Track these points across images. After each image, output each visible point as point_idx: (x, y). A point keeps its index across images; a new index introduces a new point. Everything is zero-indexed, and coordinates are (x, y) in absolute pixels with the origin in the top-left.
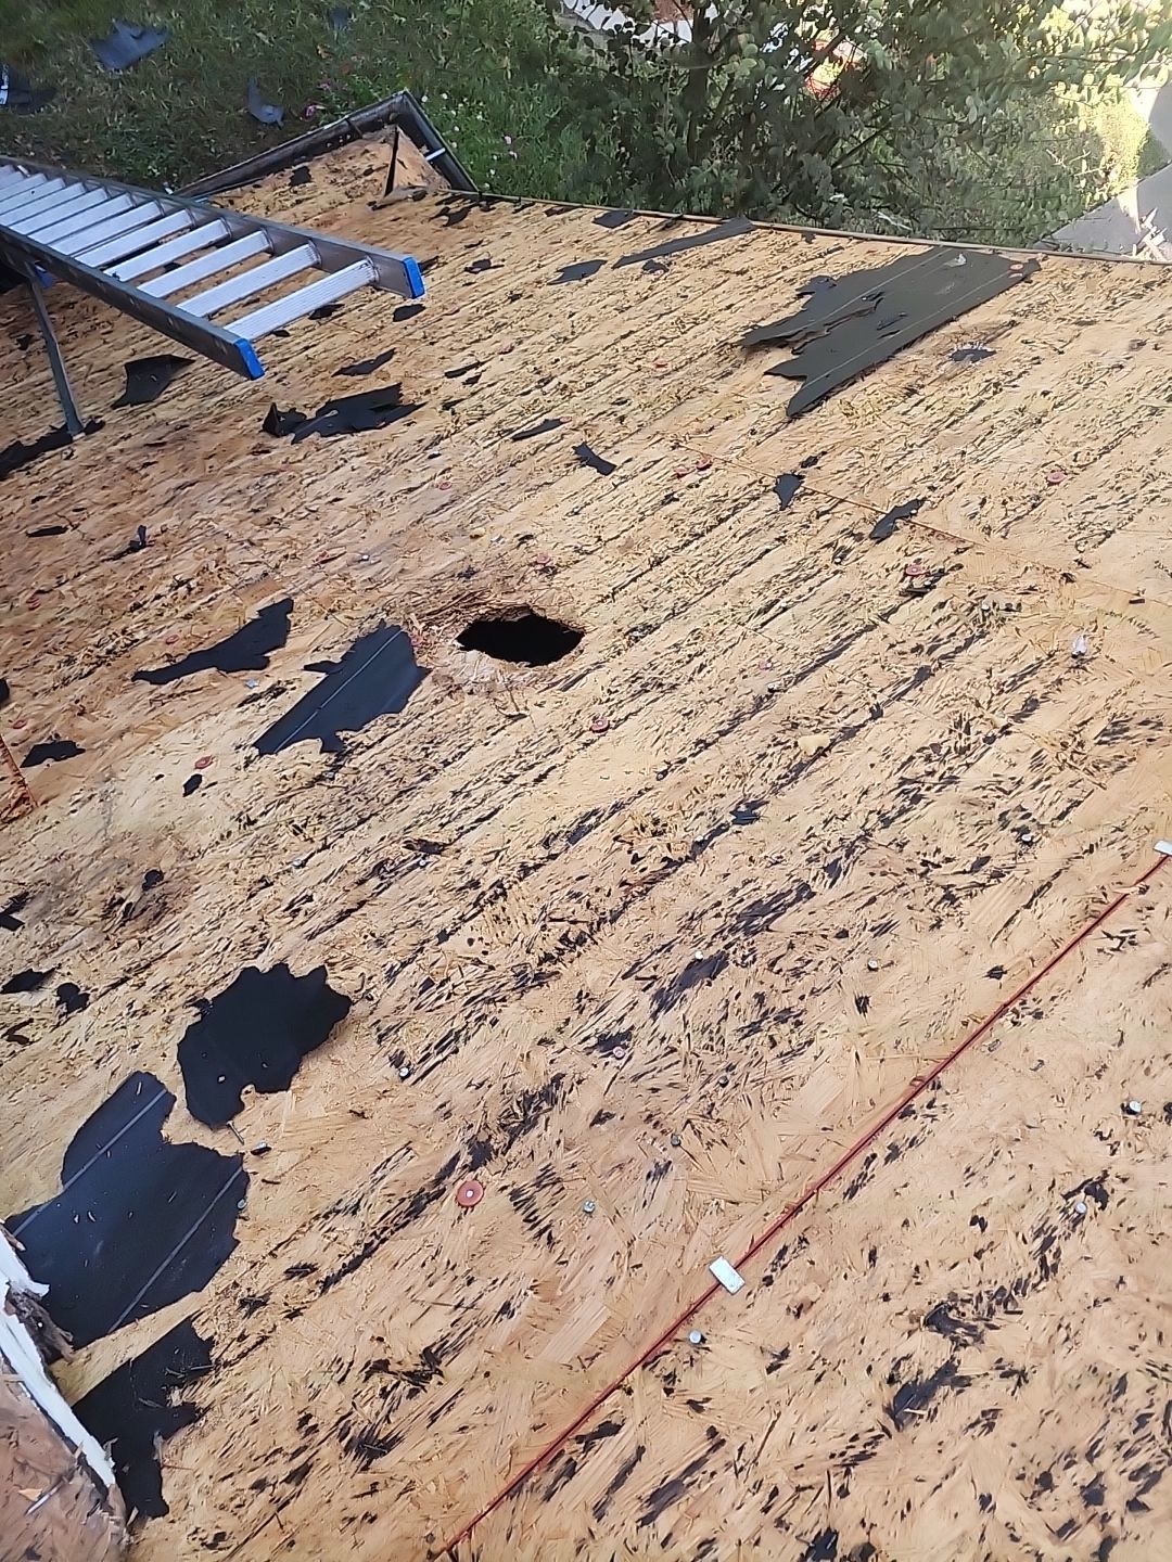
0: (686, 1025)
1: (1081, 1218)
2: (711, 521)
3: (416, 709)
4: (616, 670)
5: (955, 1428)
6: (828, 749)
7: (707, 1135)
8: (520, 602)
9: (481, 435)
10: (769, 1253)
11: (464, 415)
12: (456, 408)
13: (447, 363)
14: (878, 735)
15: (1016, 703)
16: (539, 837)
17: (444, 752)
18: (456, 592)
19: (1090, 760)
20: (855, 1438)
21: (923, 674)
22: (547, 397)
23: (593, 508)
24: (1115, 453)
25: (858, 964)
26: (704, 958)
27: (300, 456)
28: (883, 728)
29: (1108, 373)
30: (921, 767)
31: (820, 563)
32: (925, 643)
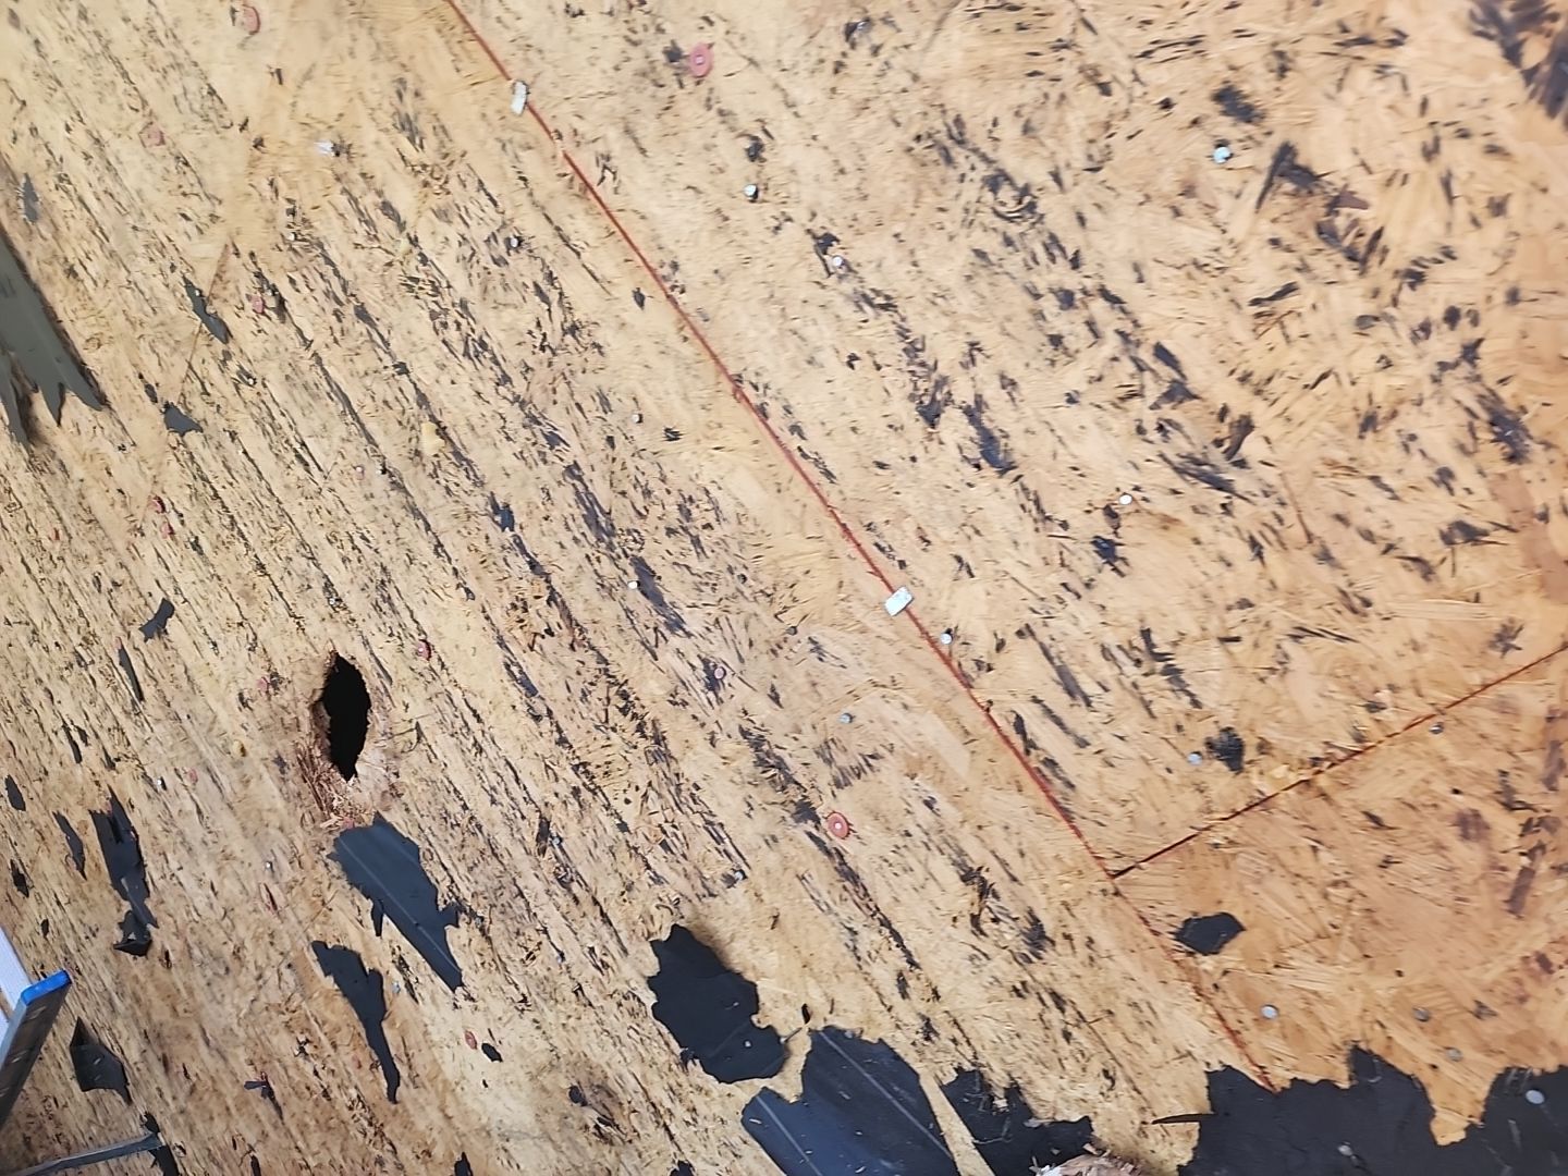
0: (695, 606)
1: (845, 263)
2: (216, 506)
3: (415, 831)
4: (370, 627)
5: (1015, 415)
6: (438, 423)
7: (787, 601)
8: (308, 713)
9: (139, 733)
10: (880, 559)
11: (121, 749)
12: (113, 756)
13: (66, 760)
14: (424, 370)
15: (386, 225)
16: (532, 723)
17: (455, 808)
18: (298, 779)
19: (438, 160)
20: (1023, 507)
21: (362, 314)
22: (96, 659)
23: (208, 628)
24: (128, 66)
25: (636, 431)
26: (636, 578)
27: (170, 920)
28: (416, 365)
29: (43, 56)
30: (452, 334)
31: (256, 399)
32: (331, 306)
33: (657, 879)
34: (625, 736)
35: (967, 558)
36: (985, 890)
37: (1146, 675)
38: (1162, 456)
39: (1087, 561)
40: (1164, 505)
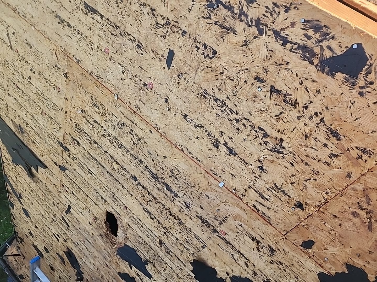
0: (179, 191)
1: (190, 120)
2: (75, 185)
3: (133, 246)
4: (113, 204)
5: (234, 144)
6: (116, 162)
7: (198, 187)
8: (104, 224)
9: (70, 234)
10: (215, 176)
11: (67, 237)
12: (66, 239)
13: (56, 241)
14: (110, 151)
15: (95, 125)
16: (152, 220)
17: (141, 240)
18: (106, 239)
19: (103, 111)
20: (241, 162)
21: (95, 142)
22: (57, 220)
23: (79, 209)
24: (35, 101)
25: (158, 158)
26: (165, 187)
27: (86, 272)
28: (109, 151)
29: (17, 101)
30: (115, 144)
31: (78, 162)
32: (88, 142)
33: (188, 249)
34: (172, 220)
35: (233, 173)
36: (258, 242)
37: (278, 193)
38: (266, 148)
39: (258, 171)
40: (271, 158)
